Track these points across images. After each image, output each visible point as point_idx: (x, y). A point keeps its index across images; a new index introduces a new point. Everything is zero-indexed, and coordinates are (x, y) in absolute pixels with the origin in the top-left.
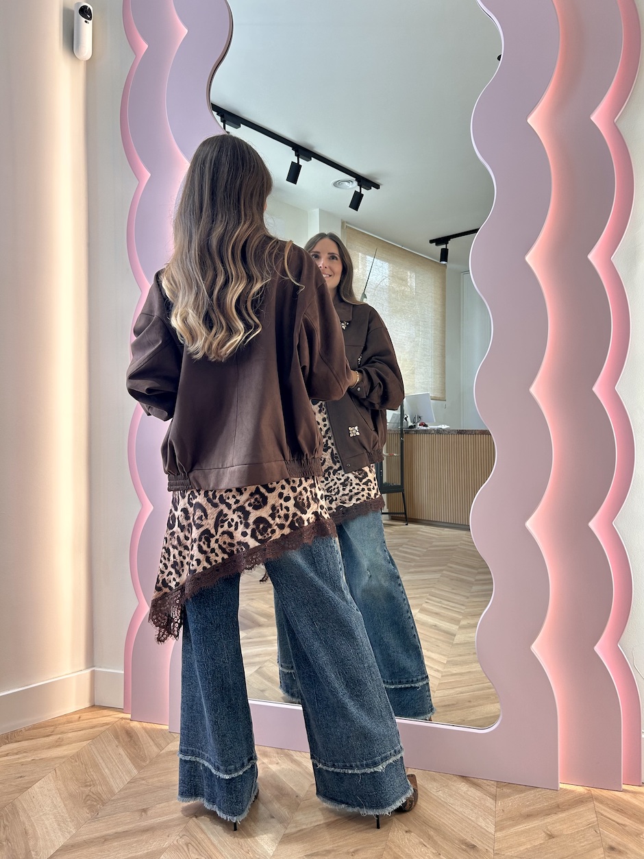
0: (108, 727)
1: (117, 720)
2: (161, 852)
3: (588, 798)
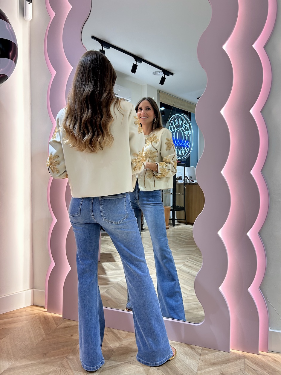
0: (37, 315)
1: (41, 312)
2: (49, 373)
3: (242, 357)
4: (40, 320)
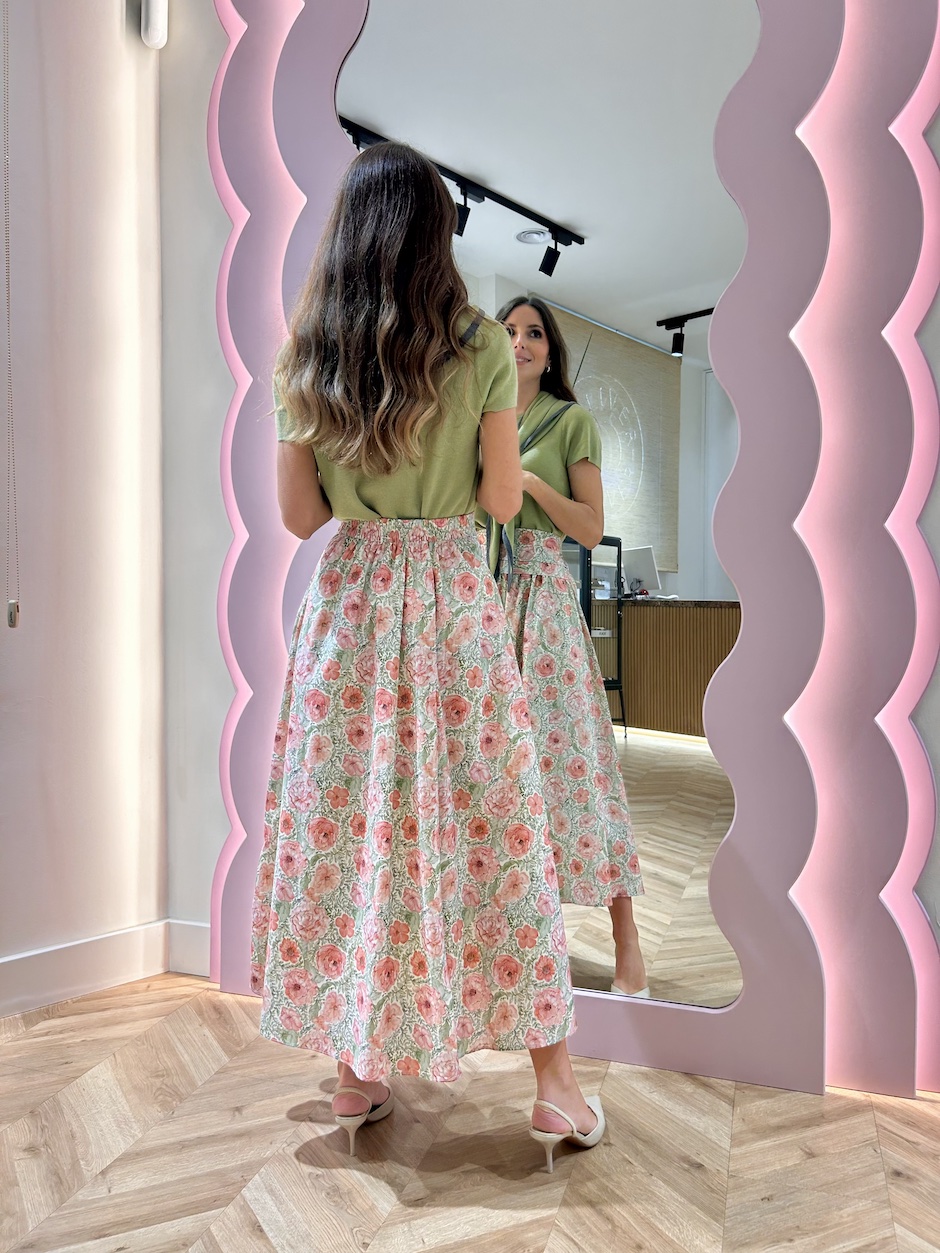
0: (188, 999)
1: (201, 990)
2: (262, 1163)
3: (866, 1106)
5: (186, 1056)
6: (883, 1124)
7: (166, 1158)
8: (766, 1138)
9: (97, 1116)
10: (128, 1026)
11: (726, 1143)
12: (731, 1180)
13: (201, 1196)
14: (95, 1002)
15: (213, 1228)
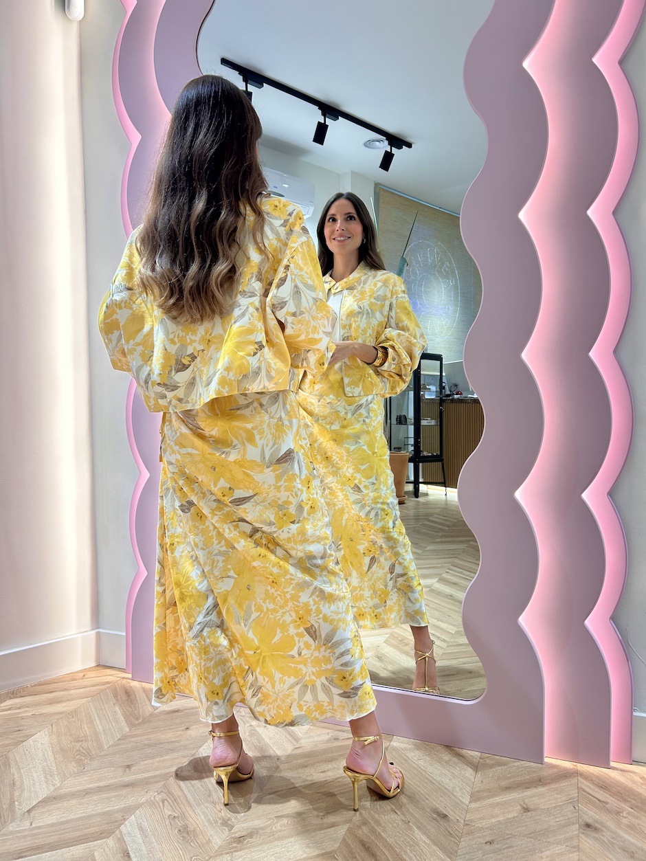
0: (109, 685)
1: (119, 679)
2: (137, 807)
3: (573, 773)
4: (116, 696)
5: (100, 727)
6: (584, 787)
7: (74, 802)
8: (496, 796)
9: (32, 770)
10: (65, 704)
11: (466, 800)
12: (466, 828)
13: (92, 830)
14: (46, 687)
15: (96, 854)
